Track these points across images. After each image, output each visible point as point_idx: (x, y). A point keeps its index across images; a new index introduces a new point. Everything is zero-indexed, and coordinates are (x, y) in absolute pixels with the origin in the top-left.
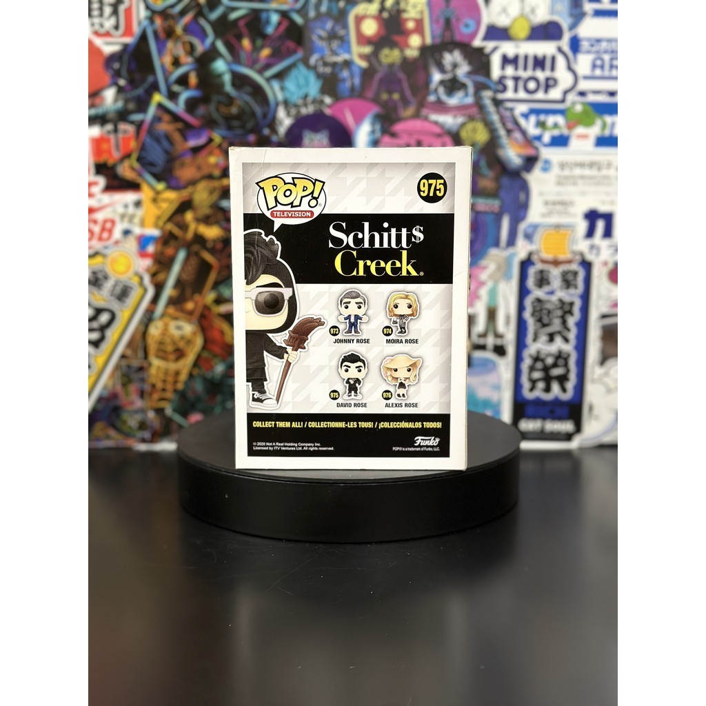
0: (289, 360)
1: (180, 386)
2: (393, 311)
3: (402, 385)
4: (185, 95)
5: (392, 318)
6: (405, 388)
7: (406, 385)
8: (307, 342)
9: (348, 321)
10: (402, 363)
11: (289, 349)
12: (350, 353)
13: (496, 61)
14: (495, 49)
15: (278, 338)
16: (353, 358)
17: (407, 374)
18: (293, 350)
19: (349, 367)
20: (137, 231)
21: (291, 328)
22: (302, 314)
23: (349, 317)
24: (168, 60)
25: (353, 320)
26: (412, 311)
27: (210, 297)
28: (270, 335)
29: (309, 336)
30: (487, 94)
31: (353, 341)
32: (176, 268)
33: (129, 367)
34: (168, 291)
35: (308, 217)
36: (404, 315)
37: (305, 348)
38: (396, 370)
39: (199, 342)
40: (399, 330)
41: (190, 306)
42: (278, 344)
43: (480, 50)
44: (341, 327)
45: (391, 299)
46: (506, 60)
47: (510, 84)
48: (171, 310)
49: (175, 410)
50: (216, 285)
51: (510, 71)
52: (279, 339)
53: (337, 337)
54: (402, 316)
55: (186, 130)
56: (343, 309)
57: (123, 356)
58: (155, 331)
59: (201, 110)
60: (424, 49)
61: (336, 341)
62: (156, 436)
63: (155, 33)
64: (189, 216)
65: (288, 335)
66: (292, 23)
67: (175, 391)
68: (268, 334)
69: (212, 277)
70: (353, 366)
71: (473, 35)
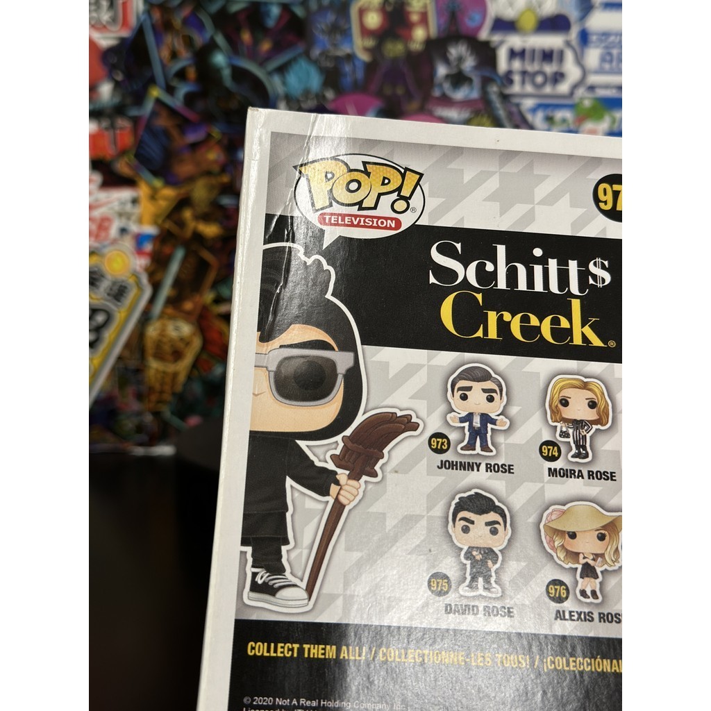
0: (342, 499)
1: (179, 388)
2: (558, 411)
3: (588, 571)
4: (183, 90)
5: (559, 425)
6: (597, 577)
7: (599, 570)
8: (381, 462)
9: (466, 425)
10: (586, 522)
11: (342, 474)
12: (472, 492)
13: (502, 55)
14: (502, 43)
15: (320, 451)
16: (479, 503)
17: (598, 547)
18: (350, 477)
19: (472, 522)
20: (134, 228)
21: (348, 432)
22: (373, 404)
23: (469, 418)
24: (165, 53)
25: (477, 422)
26: (598, 413)
27: (209, 297)
28: (302, 444)
29: (386, 451)
30: (493, 89)
31: (478, 466)
32: (174, 268)
33: (126, 369)
34: (166, 291)
35: (391, 228)
36: (582, 421)
37: (375, 475)
38: (573, 536)
39: (197, 343)
40: (574, 450)
41: (188, 306)
42: (318, 464)
43: (486, 44)
44: (453, 436)
45: (554, 387)
46: (513, 54)
47: (517, 78)
48: (170, 311)
49: (173, 413)
50: (215, 285)
51: (517, 65)
52: (322, 454)
53: (444, 457)
54: (578, 424)
55: (184, 124)
56: (455, 401)
57: (120, 358)
58: (152, 331)
59: (200, 105)
60: (429, 42)
61: (443, 465)
62: (154, 440)
63: (154, 27)
64: (187, 214)
65: (341, 445)
66: (293, 15)
67: (174, 394)
68: (299, 442)
69: (211, 276)
70: (480, 520)
71: (479, 28)
